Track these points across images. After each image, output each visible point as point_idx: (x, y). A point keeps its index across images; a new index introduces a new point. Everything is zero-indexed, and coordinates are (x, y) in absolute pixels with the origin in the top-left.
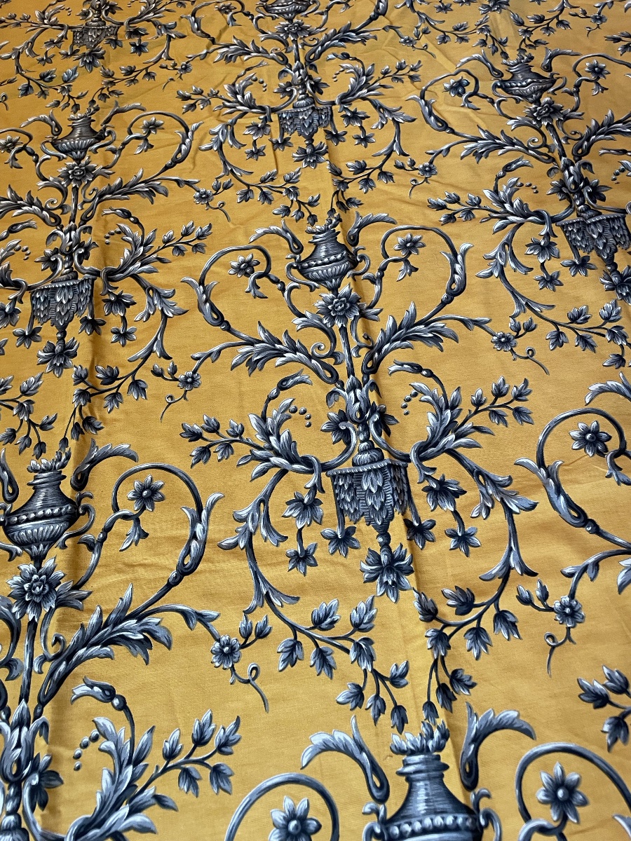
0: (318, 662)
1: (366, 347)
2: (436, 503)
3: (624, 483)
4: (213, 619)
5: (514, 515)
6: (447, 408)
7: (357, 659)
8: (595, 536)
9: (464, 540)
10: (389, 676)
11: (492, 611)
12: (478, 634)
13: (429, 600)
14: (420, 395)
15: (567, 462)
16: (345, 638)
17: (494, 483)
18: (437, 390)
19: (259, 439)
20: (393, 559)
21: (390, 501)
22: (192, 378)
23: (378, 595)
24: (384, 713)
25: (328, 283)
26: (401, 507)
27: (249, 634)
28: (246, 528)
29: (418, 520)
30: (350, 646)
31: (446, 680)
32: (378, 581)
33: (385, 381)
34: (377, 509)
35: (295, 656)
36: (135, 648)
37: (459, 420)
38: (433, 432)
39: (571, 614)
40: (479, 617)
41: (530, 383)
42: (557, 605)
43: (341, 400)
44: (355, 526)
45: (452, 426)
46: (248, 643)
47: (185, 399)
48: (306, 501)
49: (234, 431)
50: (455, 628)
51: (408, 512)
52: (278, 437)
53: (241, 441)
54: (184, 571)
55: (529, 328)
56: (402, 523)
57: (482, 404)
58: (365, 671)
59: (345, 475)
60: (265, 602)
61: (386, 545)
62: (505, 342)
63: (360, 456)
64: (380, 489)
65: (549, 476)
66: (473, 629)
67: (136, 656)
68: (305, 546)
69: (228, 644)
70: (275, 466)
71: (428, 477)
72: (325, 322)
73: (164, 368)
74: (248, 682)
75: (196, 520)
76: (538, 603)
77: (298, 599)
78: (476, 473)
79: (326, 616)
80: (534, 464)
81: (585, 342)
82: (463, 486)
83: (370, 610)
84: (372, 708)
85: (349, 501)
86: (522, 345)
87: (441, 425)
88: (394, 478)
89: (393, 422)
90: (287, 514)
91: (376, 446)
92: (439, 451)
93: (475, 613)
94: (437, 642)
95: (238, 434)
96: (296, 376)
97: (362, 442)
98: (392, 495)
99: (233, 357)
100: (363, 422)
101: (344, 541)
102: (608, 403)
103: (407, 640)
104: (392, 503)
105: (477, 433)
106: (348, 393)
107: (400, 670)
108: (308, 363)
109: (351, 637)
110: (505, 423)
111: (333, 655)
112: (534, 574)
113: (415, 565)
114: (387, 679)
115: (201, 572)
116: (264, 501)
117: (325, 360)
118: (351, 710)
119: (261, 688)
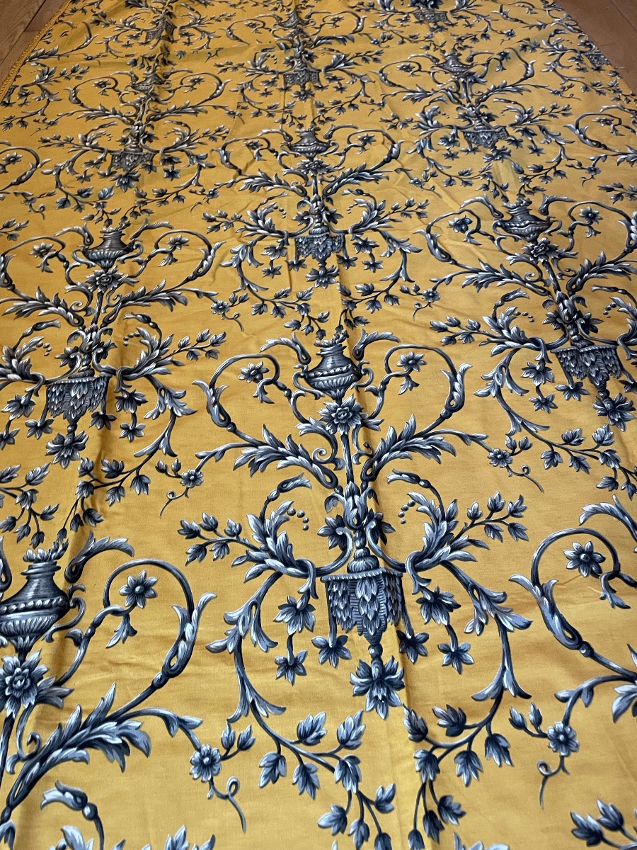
0: (301, 779)
1: (366, 455)
2: (429, 616)
3: (619, 606)
4: (195, 726)
5: (508, 633)
6: (443, 519)
7: (342, 778)
8: (589, 660)
9: (457, 656)
10: (374, 799)
11: (484, 733)
12: (468, 758)
13: (419, 718)
14: (417, 504)
15: (562, 581)
16: (331, 755)
17: (489, 599)
18: (434, 501)
19: (255, 540)
20: (384, 672)
21: (383, 611)
22: (195, 475)
23: (368, 710)
24: (367, 840)
25: (333, 392)
26: (394, 618)
27: (232, 745)
28: (236, 631)
29: (412, 632)
30: (335, 763)
31: (434, 808)
32: (367, 694)
33: (383, 489)
34: (370, 618)
35: (277, 772)
36: (112, 753)
37: (455, 532)
38: (429, 543)
39: (564, 741)
40: (470, 740)
41: (525, 500)
42: (551, 731)
43: (339, 505)
44: (347, 635)
45: (448, 538)
46: (229, 754)
47: (186, 496)
48: (298, 606)
49: (231, 531)
50: (444, 750)
51: (402, 624)
52: (275, 539)
53: (238, 541)
54: (170, 673)
55: (525, 447)
56: (395, 635)
57: (478, 518)
58: (350, 793)
59: (339, 582)
60: (250, 711)
61: (377, 657)
62: (501, 459)
63: (355, 562)
64: (373, 598)
65: (543, 594)
66: (463, 753)
67: (112, 762)
68: (295, 654)
69: (209, 755)
70: (270, 568)
71: (422, 588)
72: (328, 428)
73: (168, 465)
74: (226, 797)
75: (187, 619)
76: (531, 728)
77: (284, 709)
78: (471, 587)
79: (313, 730)
80: (528, 581)
81: (578, 463)
82: (457, 600)
83: (358, 726)
84: (354, 835)
85: (342, 608)
86: (518, 462)
87: (437, 536)
88: (389, 587)
89: (390, 530)
90: (278, 619)
91: (372, 553)
92: (434, 562)
93: (466, 734)
94: (425, 765)
95: (235, 534)
96: (297, 479)
97: (358, 548)
98: (386, 604)
99: (236, 458)
100: (360, 529)
101: (335, 650)
102: (602, 524)
103: (395, 761)
104: (386, 613)
105: (472, 546)
106: (347, 498)
107: (387, 793)
108: (309, 467)
109: (338, 754)
110: (501, 538)
111: (317, 773)
112: (528, 697)
113: (406, 680)
114: (372, 802)
115: (186, 675)
116: (256, 604)
117: (326, 466)
118: (334, 835)
119: (240, 805)
